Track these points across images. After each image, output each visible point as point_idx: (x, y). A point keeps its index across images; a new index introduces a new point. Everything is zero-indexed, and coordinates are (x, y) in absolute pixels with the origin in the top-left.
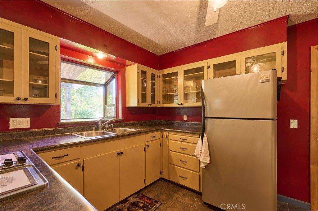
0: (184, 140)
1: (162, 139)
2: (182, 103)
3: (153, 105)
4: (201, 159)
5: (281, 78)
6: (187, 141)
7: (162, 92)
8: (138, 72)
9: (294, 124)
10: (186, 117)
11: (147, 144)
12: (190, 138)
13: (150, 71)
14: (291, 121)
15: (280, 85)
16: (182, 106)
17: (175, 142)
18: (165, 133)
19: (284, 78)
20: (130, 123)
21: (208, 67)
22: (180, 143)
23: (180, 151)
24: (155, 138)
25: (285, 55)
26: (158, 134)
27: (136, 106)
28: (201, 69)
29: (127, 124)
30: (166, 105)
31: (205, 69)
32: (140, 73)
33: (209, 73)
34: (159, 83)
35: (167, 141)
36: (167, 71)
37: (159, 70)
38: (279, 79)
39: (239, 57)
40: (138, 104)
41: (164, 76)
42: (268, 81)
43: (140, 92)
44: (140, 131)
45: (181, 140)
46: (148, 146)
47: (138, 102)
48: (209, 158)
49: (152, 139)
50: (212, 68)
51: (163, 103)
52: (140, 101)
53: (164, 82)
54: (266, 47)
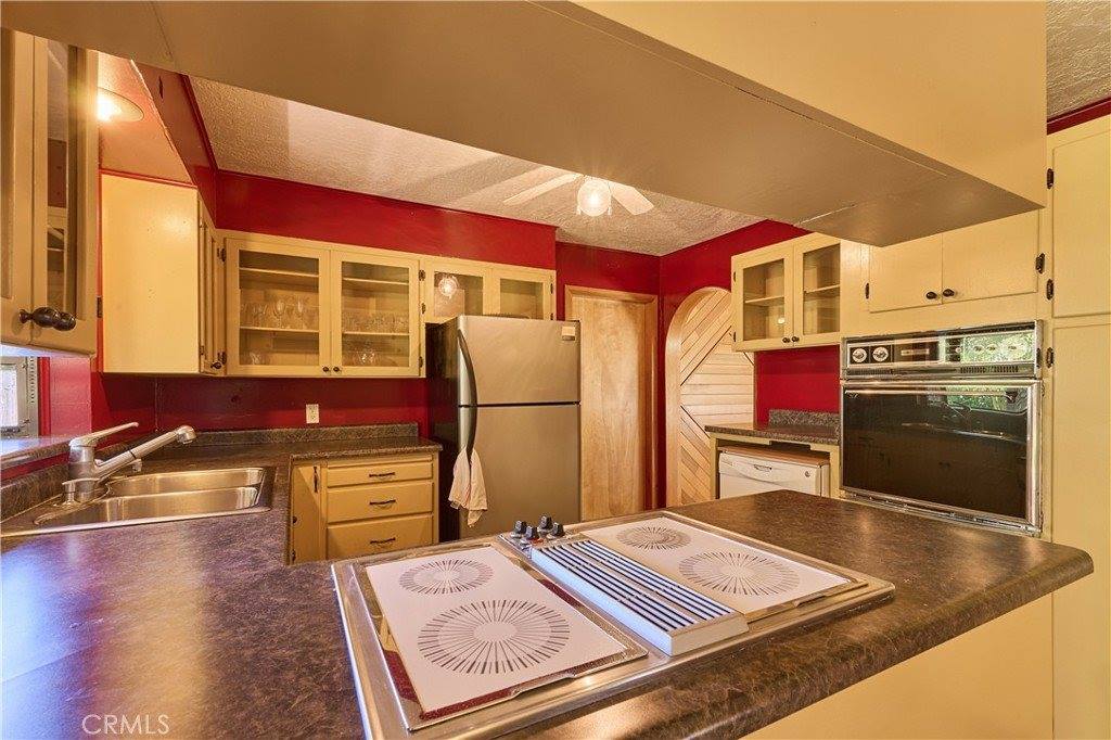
0: (384, 478)
2: (339, 365)
6: (393, 478)
7: (235, 319)
8: (200, 227)
10: (317, 412)
12: (405, 467)
16: (339, 375)
17: (350, 489)
18: (305, 471)
21: (422, 275)
22: (372, 487)
23: (373, 512)
25: (554, 292)
27: (195, 369)
30: (258, 370)
31: (413, 276)
32: (203, 232)
33: (422, 292)
34: (221, 283)
35: (317, 496)
36: (262, 243)
37: (217, 225)
39: (490, 273)
40: (200, 364)
41: (246, 258)
42: (572, 339)
45: (371, 480)
47: (200, 352)
50: (430, 279)
53: (246, 282)
54: (530, 269)
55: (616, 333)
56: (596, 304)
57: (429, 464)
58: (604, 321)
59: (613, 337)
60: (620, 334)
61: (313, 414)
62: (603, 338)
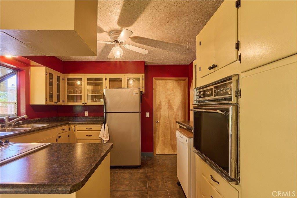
0: (89, 130)
1: (69, 131)
2: (86, 102)
3: (59, 104)
4: (104, 139)
5: (142, 91)
6: (91, 130)
7: (66, 92)
8: (46, 74)
9: (148, 115)
10: (87, 113)
11: (59, 135)
12: (95, 127)
13: (56, 74)
14: (147, 113)
15: (142, 95)
16: (85, 104)
17: (82, 132)
18: (73, 127)
19: (144, 92)
20: (35, 120)
21: (106, 79)
22: (87, 132)
23: (87, 137)
24: (65, 131)
25: (144, 80)
26: (66, 127)
27: (44, 104)
28: (100, 79)
29: (31, 121)
30: (70, 104)
31: (104, 79)
32: (48, 75)
33: (106, 83)
34: (64, 85)
35: (75, 132)
36: (71, 76)
37: (63, 73)
38: (141, 92)
39: (124, 77)
40: (46, 103)
41: (69, 79)
42: (137, 93)
43: (48, 92)
44: (52, 126)
45: (86, 130)
46: (60, 137)
47: (46, 100)
48: (108, 137)
49: (62, 131)
50: (108, 80)
51: (68, 102)
52: (48, 100)
53: (68, 84)
54: (136, 74)
55: (173, 90)
56: (165, 82)
57: (100, 127)
58: (169, 87)
59: (172, 92)
60: (175, 91)
61: (86, 114)
62: (168, 92)
